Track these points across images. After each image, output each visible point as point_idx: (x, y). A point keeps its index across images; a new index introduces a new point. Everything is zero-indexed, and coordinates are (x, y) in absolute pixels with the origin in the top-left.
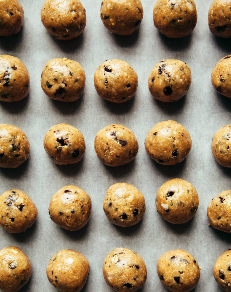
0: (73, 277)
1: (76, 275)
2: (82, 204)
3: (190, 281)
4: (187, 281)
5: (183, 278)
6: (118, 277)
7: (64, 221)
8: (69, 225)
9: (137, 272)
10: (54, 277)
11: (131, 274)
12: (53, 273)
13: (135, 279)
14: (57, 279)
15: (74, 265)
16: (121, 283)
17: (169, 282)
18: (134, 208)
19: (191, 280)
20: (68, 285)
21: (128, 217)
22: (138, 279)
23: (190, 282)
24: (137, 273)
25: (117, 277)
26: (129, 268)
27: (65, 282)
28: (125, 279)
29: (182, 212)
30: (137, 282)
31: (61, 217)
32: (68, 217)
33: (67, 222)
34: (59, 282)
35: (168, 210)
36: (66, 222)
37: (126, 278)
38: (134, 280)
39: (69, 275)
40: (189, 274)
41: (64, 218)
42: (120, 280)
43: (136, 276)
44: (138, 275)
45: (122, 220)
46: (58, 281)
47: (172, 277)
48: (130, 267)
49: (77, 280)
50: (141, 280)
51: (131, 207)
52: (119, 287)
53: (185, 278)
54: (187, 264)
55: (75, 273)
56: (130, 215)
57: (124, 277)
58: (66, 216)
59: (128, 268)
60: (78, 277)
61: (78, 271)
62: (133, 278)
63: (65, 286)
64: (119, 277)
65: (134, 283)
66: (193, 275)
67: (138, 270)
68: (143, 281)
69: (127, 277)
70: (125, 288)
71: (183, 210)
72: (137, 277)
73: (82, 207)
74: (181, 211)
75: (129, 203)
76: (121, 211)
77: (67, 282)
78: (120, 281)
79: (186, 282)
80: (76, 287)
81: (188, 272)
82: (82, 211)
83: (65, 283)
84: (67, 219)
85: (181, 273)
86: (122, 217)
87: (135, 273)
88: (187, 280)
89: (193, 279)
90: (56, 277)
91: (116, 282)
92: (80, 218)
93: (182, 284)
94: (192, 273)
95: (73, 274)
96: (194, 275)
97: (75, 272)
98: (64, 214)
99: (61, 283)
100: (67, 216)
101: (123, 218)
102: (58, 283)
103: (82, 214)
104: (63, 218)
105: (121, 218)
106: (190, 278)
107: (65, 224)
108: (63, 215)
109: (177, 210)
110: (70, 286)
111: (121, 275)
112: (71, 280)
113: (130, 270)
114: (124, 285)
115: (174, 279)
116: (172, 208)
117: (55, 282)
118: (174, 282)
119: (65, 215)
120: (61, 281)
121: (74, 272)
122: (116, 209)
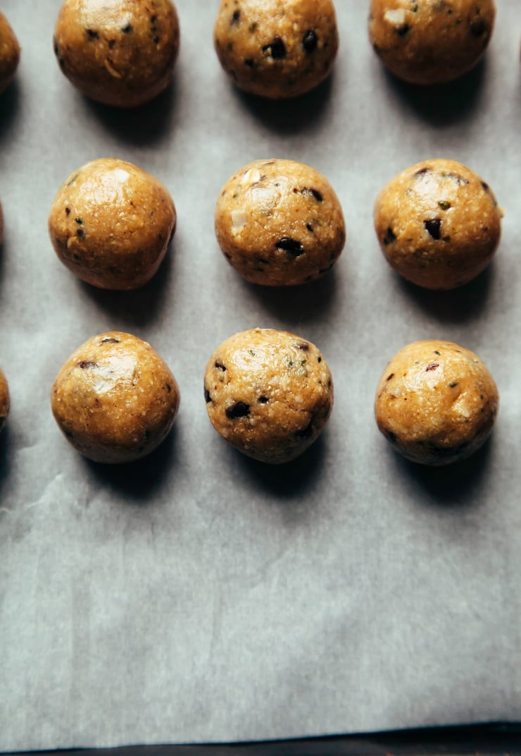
0: (130, 217)
1: (138, 214)
2: (152, 11)
3: (472, 232)
4: (463, 230)
5: (449, 222)
6: (260, 220)
7: (101, 57)
8: (115, 74)
9: (316, 207)
10: (74, 222)
11: (297, 211)
12: (68, 211)
13: (309, 228)
14: (82, 226)
15: (131, 186)
16: (270, 236)
17: (410, 240)
18: (306, 27)
19: (475, 230)
20: (114, 242)
21: (289, 50)
22: (318, 229)
23: (472, 237)
24: (315, 212)
25: (257, 221)
26: (293, 193)
27: (107, 231)
28: (281, 225)
29: (445, 31)
30: (315, 236)
31: (91, 44)
32: (112, 43)
33: (108, 59)
34: (87, 233)
35: (404, 30)
36: (106, 62)
37: (282, 221)
38: (306, 231)
39: (117, 211)
40: (467, 210)
41: (101, 46)
42: (265, 227)
43: (314, 219)
44: (319, 217)
45: (270, 60)
46: (85, 232)
47: (419, 220)
48: (295, 191)
49: (141, 230)
50: (328, 235)
51: (296, 21)
52: (264, 250)
53: (456, 222)
54: (462, 183)
55: (134, 207)
56: (294, 46)
57: (277, 218)
58: (106, 40)
59: (289, 194)
60: (144, 222)
61: (142, 203)
62: (304, 224)
63: (106, 247)
64: (264, 220)
65: (306, 239)
66: (480, 217)
67: (317, 204)
68: (334, 239)
69: (286, 218)
70: (282, 254)
71: (449, 27)
72: (316, 222)
73: (153, 18)
74: (441, 29)
75: (291, 10)
76: (266, 32)
77: (112, 232)
78: (267, 231)
79: (460, 235)
80: (136, 251)
81: (465, 204)
82: (154, 29)
83: (105, 237)
84: (111, 52)
85: (445, 206)
86: (269, 50)
87: (309, 209)
88: (461, 226)
89: (481, 226)
90: (79, 222)
91: (256, 237)
92: (149, 51)
93: (447, 239)
94: (475, 209)
95: (129, 208)
96: (482, 214)
97: (134, 203)
98: (100, 35)
99: (93, 238)
100: (109, 39)
101: (274, 55)
102: (84, 238)
103: (152, 40)
104: (99, 48)
105: (268, 55)
106: (472, 223)
107: (104, 68)
108: (98, 38)
109: (431, 24)
110: (120, 245)
111: (271, 212)
112: (124, 225)
113: (295, 200)
114: (279, 244)
115: (423, 225)
116: (417, 19)
117: (75, 238)
118: (425, 235)
119: (104, 36)
120: (93, 230)
121: (132, 203)
122: (253, 28)
